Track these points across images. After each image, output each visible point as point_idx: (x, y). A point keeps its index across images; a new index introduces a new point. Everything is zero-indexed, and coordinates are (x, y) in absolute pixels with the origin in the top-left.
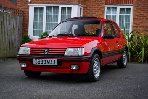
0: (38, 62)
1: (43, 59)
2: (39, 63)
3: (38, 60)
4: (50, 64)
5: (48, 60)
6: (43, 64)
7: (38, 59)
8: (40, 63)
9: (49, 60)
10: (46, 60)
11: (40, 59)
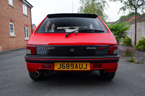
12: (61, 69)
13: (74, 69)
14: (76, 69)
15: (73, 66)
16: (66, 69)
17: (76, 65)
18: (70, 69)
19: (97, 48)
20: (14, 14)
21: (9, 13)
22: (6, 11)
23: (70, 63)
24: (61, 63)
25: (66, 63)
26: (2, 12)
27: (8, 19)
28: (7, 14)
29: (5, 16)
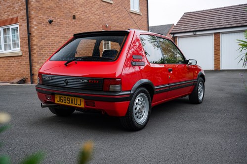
12: (60, 103)
13: (70, 104)
14: (72, 105)
15: (69, 101)
16: (63, 103)
17: (72, 100)
18: (67, 104)
19: (88, 81)
20: (112, 14)
21: (102, 14)
22: (97, 12)
23: (67, 97)
24: (60, 96)
25: (63, 96)
26: (89, 15)
27: (99, 25)
28: (98, 17)
29: (94, 21)
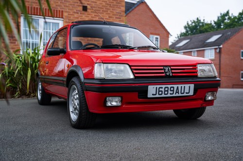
0: (159, 91)
1: (169, 86)
2: (159, 94)
3: (160, 88)
4: (181, 93)
5: (178, 87)
6: (169, 95)
7: (158, 86)
8: (162, 94)
9: (180, 86)
10: (175, 86)
11: (164, 86)
